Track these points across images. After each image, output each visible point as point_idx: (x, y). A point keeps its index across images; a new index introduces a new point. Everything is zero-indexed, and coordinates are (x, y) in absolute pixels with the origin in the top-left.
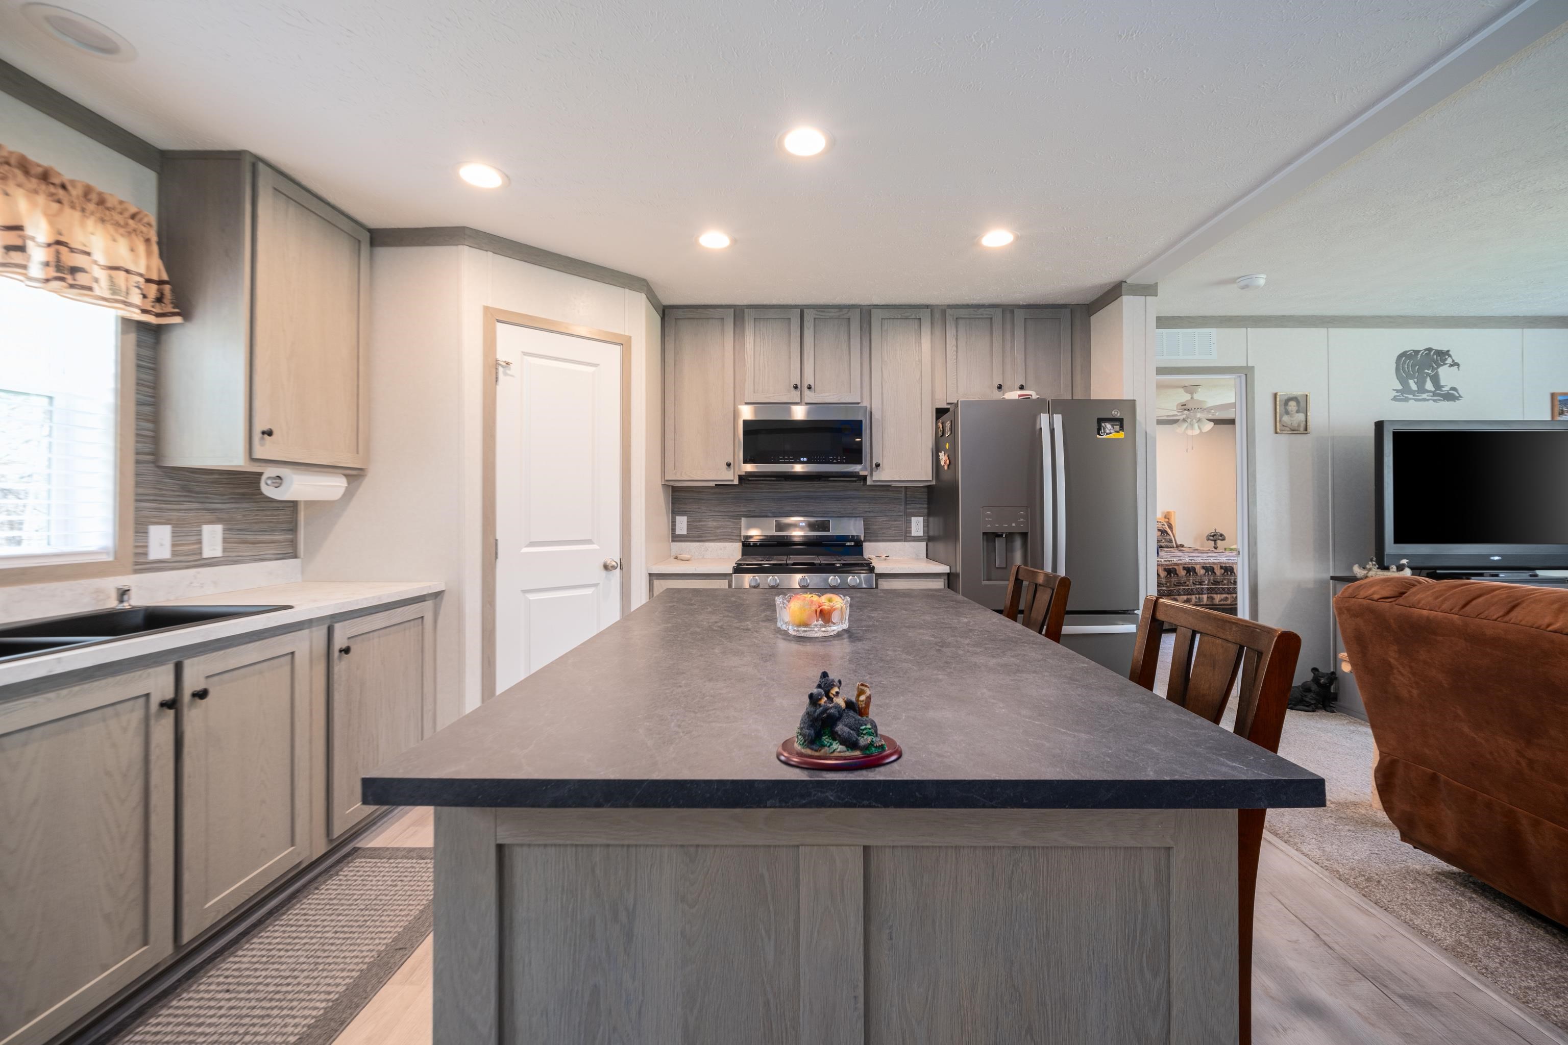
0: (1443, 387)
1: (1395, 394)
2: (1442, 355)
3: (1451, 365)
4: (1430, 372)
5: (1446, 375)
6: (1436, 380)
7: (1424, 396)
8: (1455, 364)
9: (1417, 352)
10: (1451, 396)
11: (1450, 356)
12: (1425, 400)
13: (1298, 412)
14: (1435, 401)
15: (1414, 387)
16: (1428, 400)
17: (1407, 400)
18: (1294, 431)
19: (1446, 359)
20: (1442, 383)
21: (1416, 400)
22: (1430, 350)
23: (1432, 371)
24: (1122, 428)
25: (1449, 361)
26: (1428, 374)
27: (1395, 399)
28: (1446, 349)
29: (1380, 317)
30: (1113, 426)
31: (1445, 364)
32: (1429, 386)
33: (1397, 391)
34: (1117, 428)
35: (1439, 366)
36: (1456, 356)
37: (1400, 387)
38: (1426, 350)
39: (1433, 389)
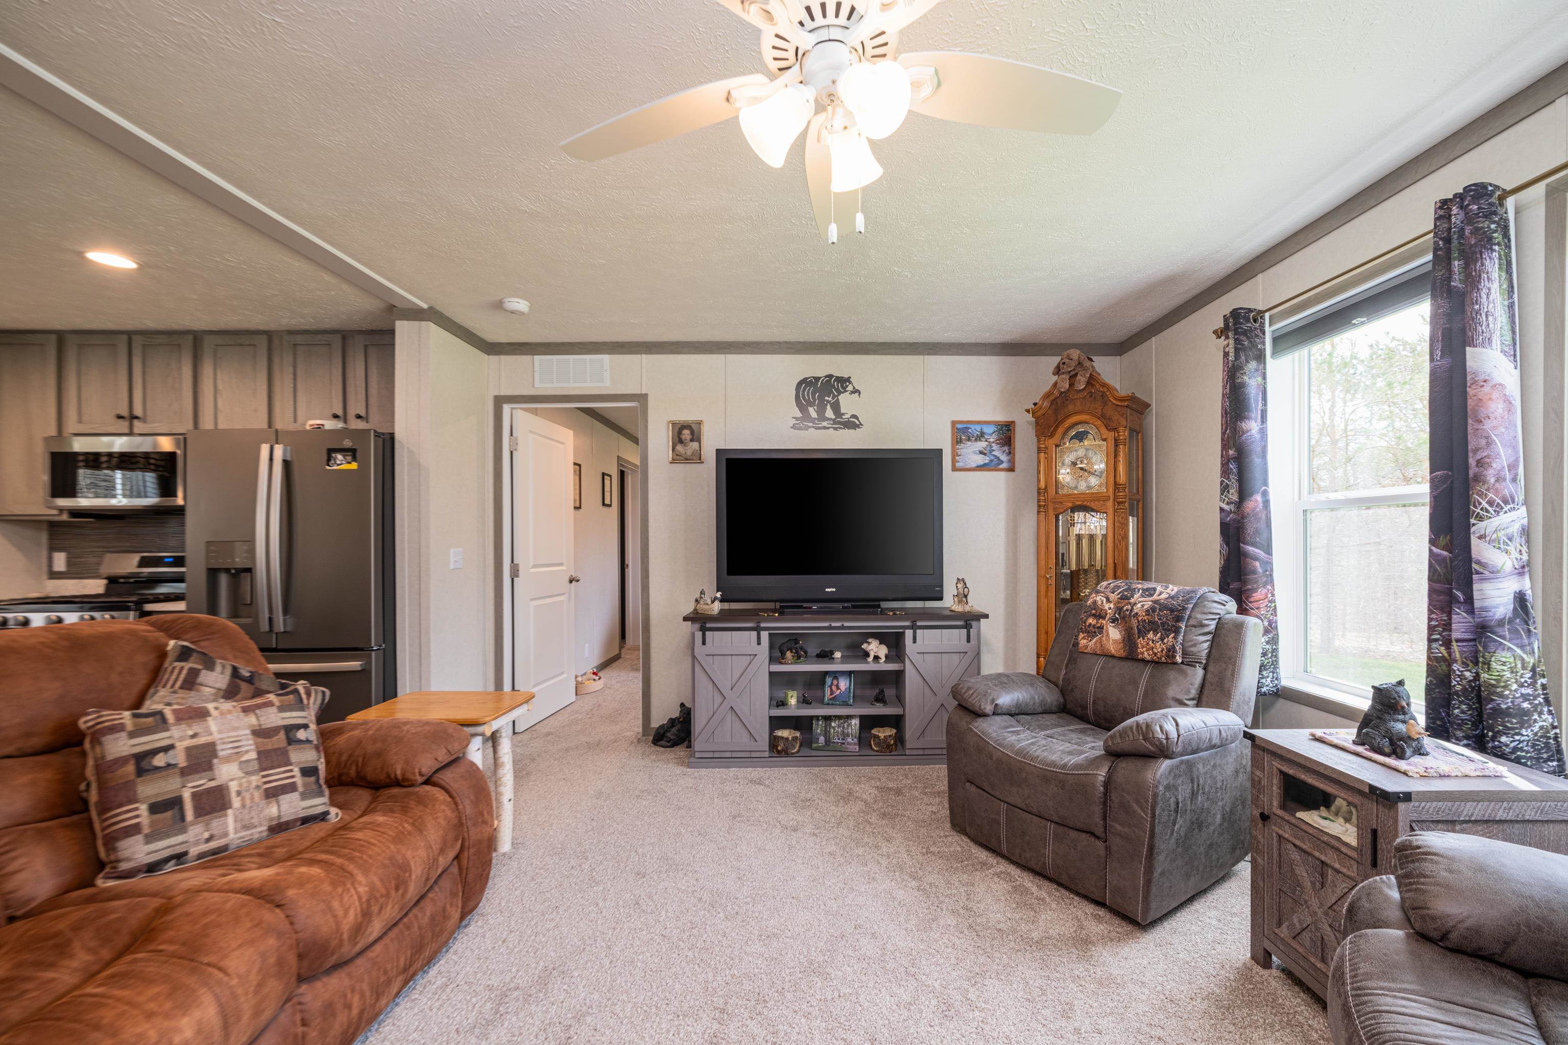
0: (843, 414)
1: (794, 421)
2: (844, 382)
3: (852, 392)
4: (830, 399)
5: (848, 404)
6: (836, 407)
7: (825, 424)
8: (856, 391)
9: (817, 379)
10: (852, 424)
11: (850, 382)
12: (825, 428)
13: (692, 440)
14: (835, 429)
15: (814, 414)
16: (828, 428)
17: (807, 428)
18: (687, 460)
19: (847, 386)
20: (843, 411)
21: (817, 428)
22: (830, 376)
23: (833, 398)
24: (354, 459)
25: (850, 388)
26: (828, 402)
27: (794, 427)
28: (846, 376)
29: (779, 343)
30: (344, 456)
31: (846, 391)
32: (829, 413)
33: (797, 419)
34: (349, 458)
35: (840, 393)
36: (856, 383)
37: (799, 415)
38: (826, 377)
39: (834, 417)
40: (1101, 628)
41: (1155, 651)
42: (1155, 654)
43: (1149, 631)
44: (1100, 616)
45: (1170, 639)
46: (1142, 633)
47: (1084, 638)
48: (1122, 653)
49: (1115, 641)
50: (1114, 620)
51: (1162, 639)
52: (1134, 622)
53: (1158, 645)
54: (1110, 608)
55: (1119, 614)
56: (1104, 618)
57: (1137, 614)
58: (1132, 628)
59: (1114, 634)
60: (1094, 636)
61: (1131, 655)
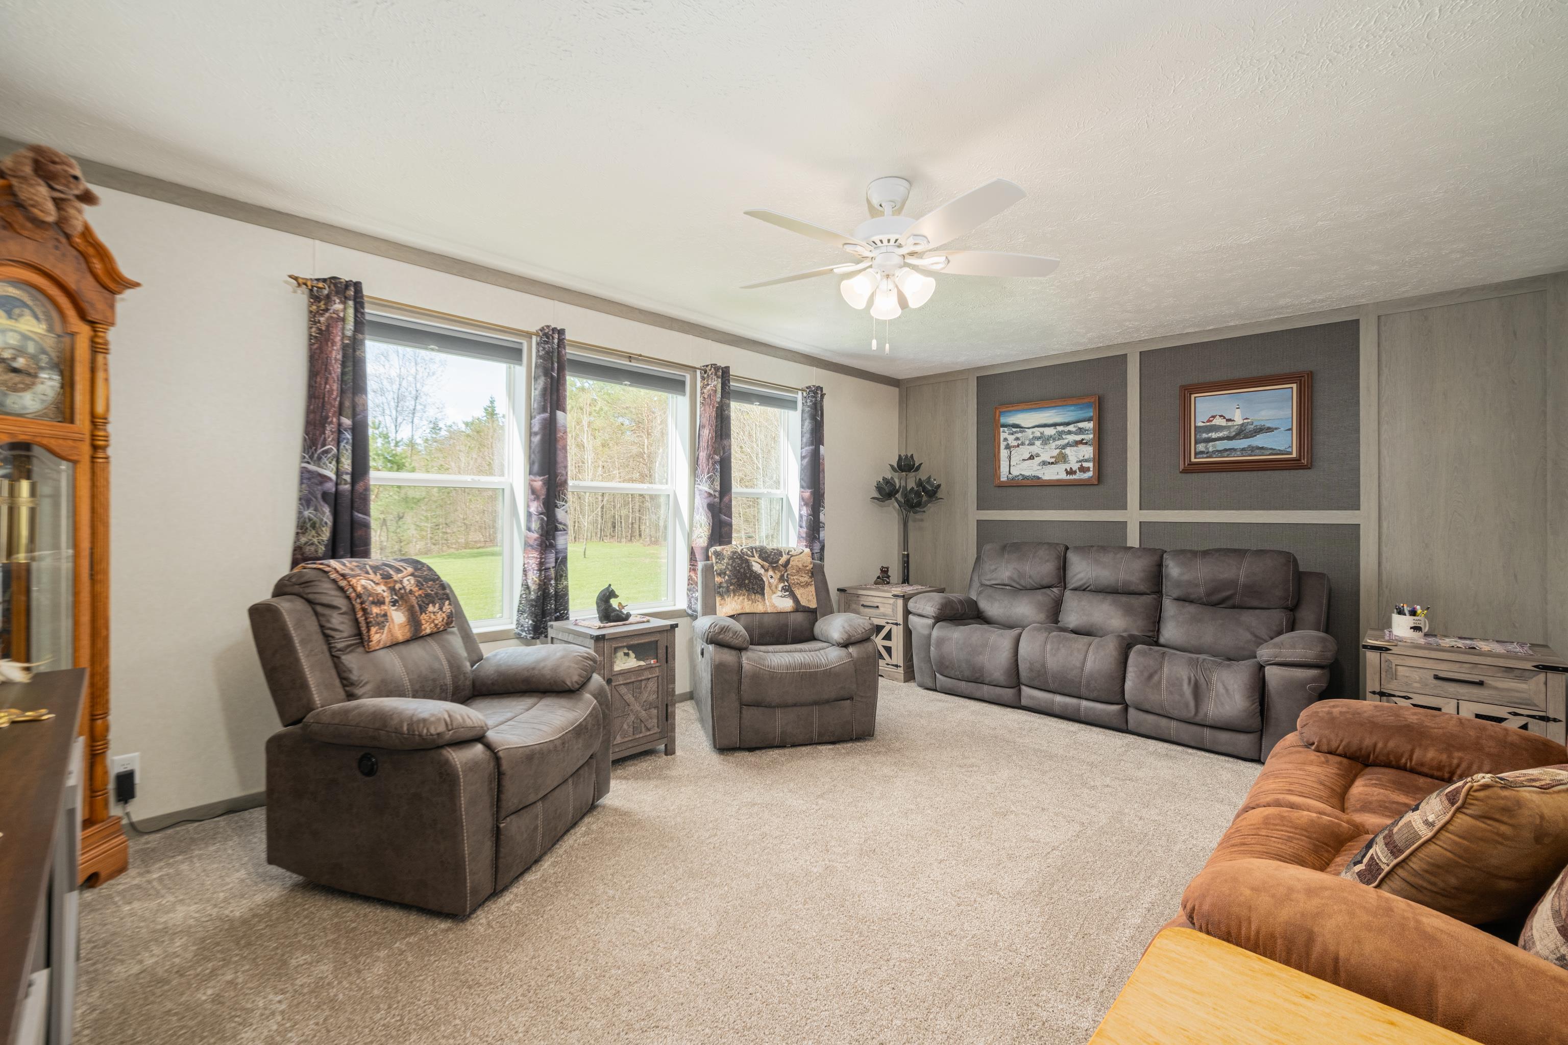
40: (385, 615)
41: (436, 622)
42: (436, 625)
43: (428, 604)
44: (380, 602)
45: (447, 607)
46: (423, 609)
47: (377, 633)
48: (408, 635)
49: (401, 626)
50: (394, 603)
51: (441, 609)
52: (413, 600)
53: (438, 615)
54: (383, 591)
55: (396, 595)
56: (383, 603)
57: (411, 590)
58: (413, 607)
59: (398, 617)
60: (384, 626)
61: (416, 636)
